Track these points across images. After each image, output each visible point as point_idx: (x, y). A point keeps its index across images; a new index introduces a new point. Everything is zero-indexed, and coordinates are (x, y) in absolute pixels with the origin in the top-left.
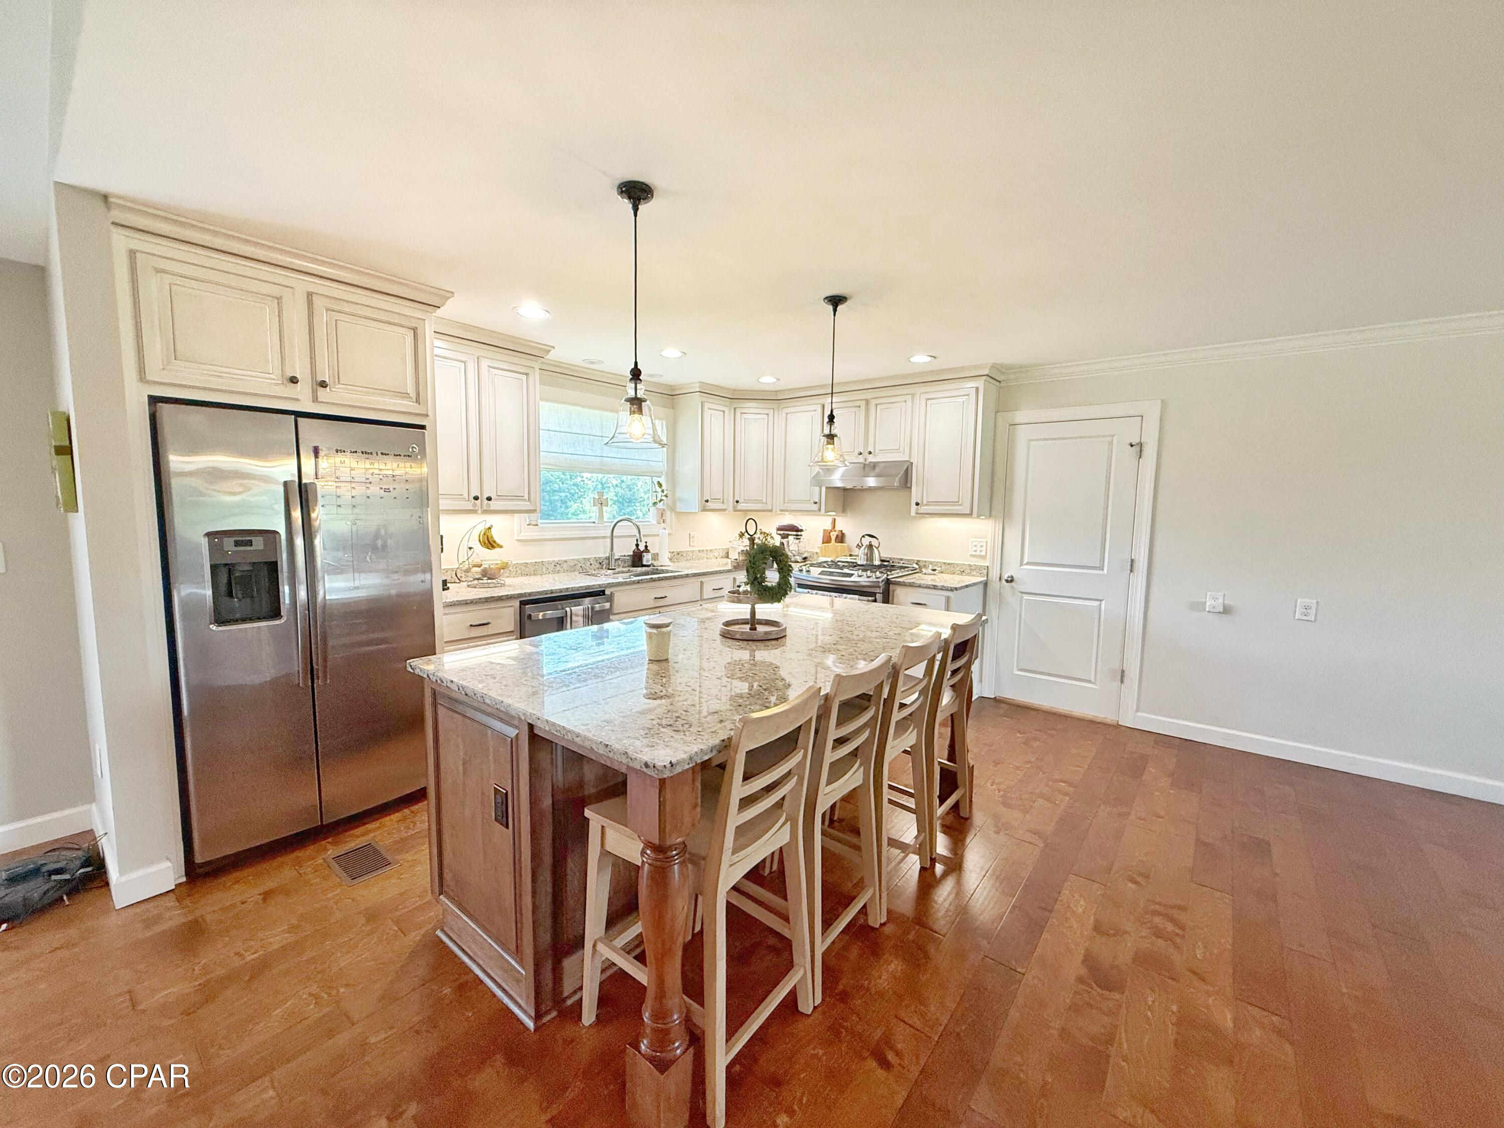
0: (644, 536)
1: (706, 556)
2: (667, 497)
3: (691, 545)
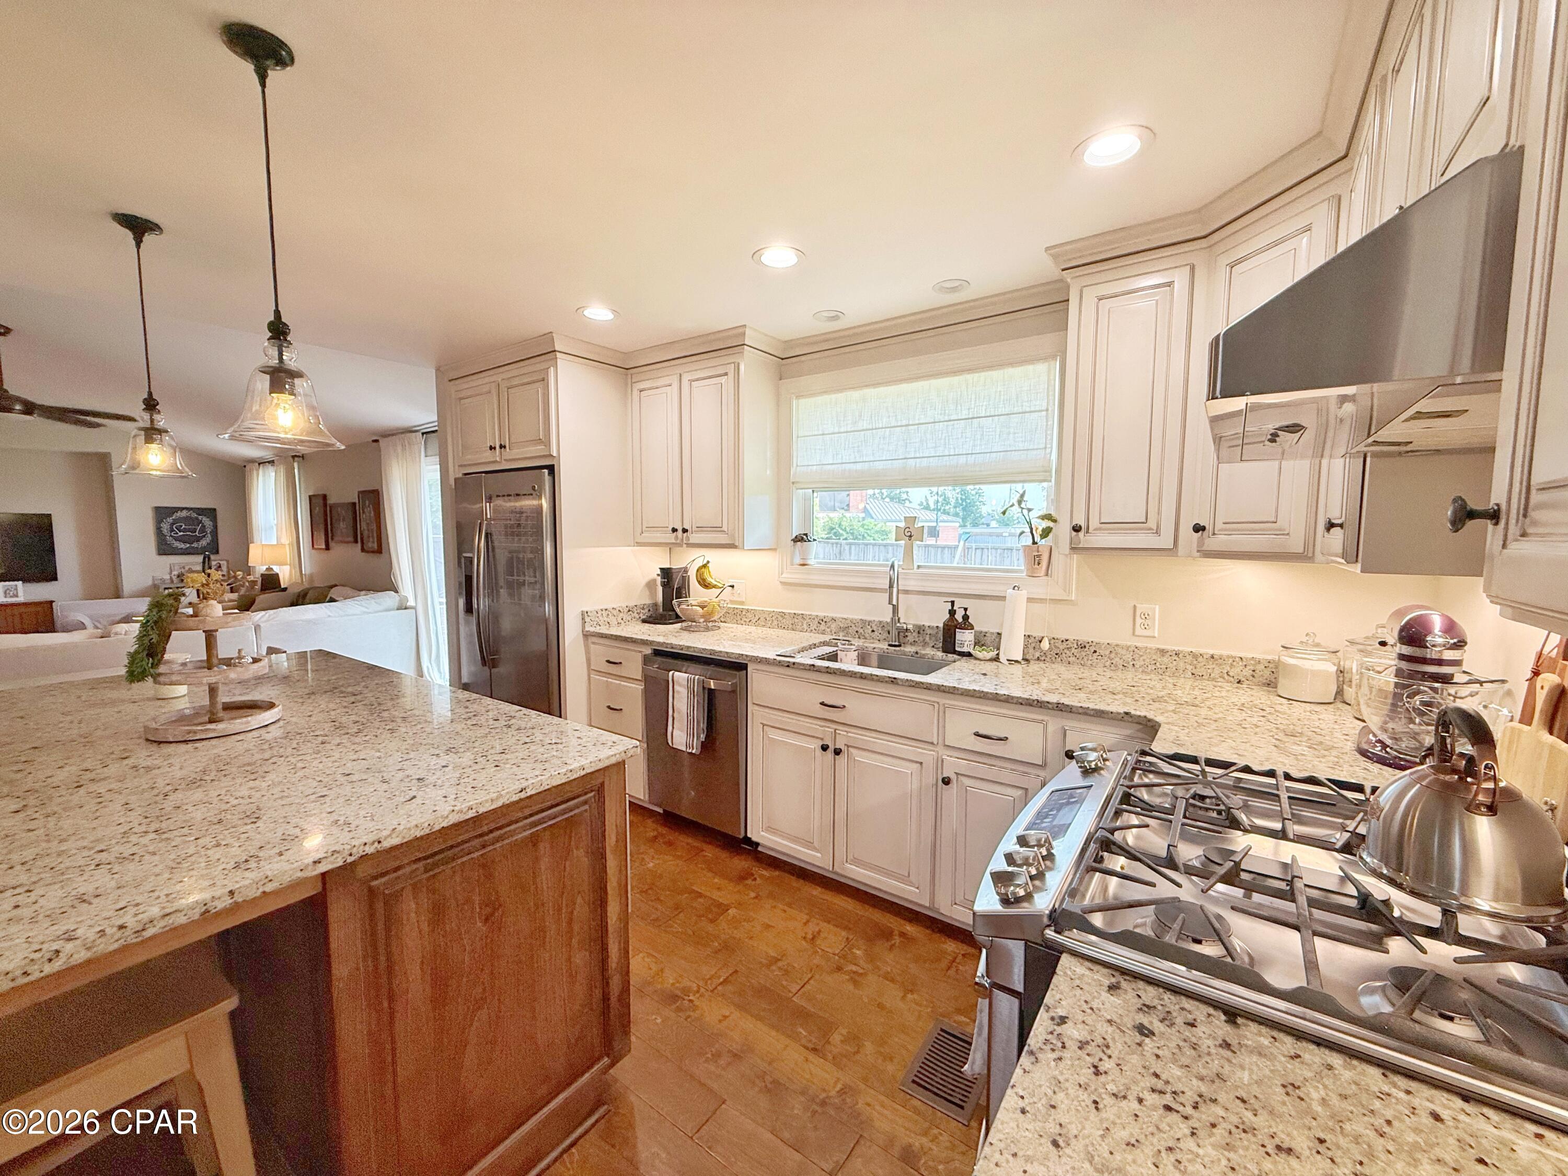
1: (1190, 667)
2: (1055, 521)
3: (1137, 633)
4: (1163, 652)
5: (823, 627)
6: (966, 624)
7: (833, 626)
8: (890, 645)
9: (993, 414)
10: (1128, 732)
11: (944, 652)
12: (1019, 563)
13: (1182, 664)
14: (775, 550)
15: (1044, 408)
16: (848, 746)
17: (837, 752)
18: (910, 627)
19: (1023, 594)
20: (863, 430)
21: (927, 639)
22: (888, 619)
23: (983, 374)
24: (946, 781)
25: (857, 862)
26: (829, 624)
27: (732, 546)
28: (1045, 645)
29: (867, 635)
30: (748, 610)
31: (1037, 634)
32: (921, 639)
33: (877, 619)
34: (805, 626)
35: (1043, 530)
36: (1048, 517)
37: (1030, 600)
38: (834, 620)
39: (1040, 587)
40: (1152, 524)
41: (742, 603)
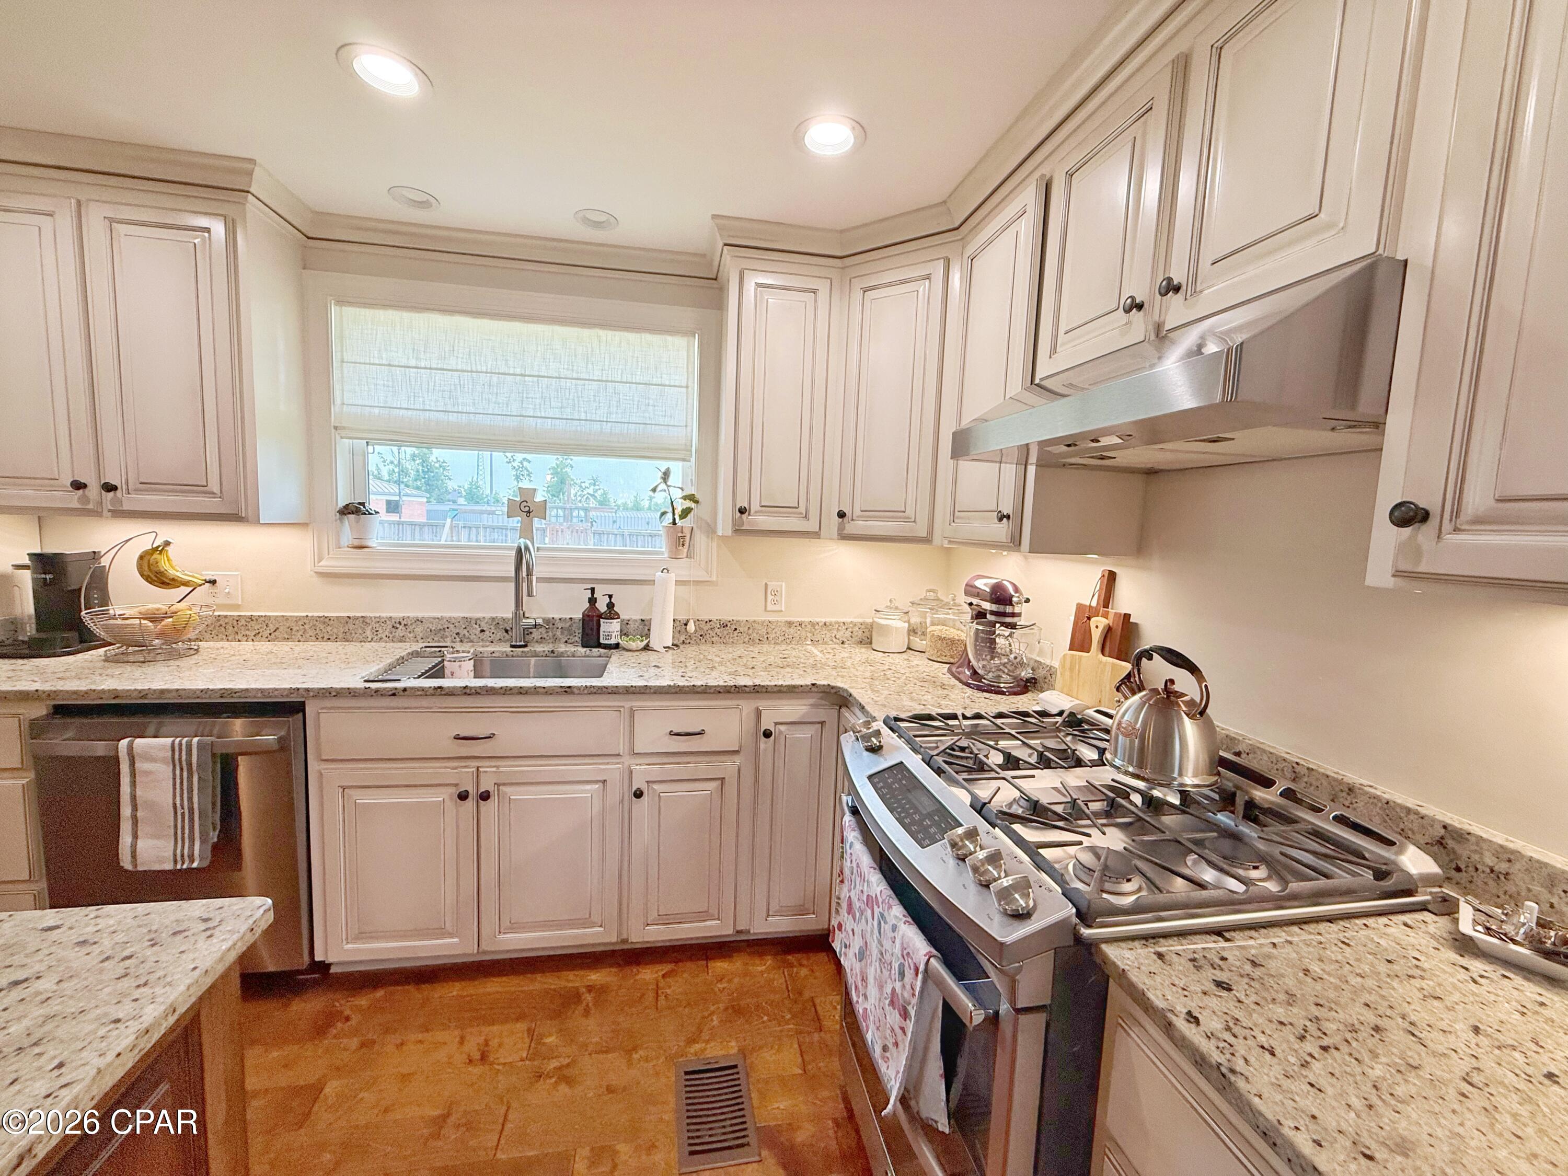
0: (539, 580)
1: (809, 635)
2: (697, 502)
3: (768, 609)
4: (790, 624)
5: (400, 632)
6: (611, 613)
7: (419, 629)
8: (512, 646)
9: (630, 380)
10: (812, 701)
11: (583, 646)
12: (662, 546)
13: (804, 633)
14: (304, 525)
15: (684, 384)
16: (498, 785)
17: (485, 796)
18: (540, 621)
19: (672, 577)
20: (457, 371)
21: (558, 633)
22: (508, 612)
23: (617, 333)
24: (638, 794)
25: (515, 927)
26: (410, 628)
27: (234, 518)
28: (691, 627)
29: (472, 637)
30: (251, 618)
31: (682, 617)
32: (550, 634)
33: (488, 615)
34: (368, 633)
35: (683, 511)
36: (691, 498)
37: (678, 583)
38: (419, 621)
39: (682, 569)
40: (802, 509)
41: (237, 607)
